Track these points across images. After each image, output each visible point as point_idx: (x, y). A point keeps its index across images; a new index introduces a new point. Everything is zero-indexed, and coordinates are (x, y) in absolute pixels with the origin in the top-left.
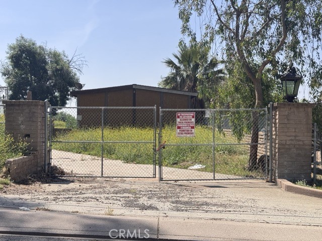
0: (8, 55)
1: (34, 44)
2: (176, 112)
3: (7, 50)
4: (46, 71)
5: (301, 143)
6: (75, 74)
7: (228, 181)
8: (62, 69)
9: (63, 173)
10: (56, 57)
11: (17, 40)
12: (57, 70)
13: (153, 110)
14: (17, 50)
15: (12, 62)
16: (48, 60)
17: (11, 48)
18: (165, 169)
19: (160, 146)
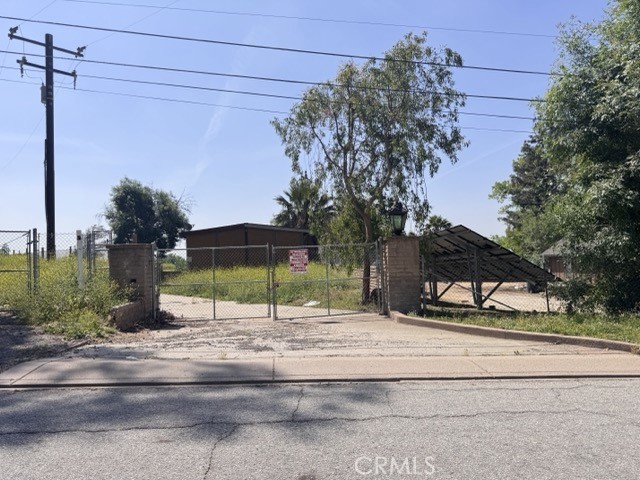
0: (112, 197)
1: (139, 185)
2: (288, 249)
3: (111, 193)
4: (152, 212)
5: (410, 275)
6: (184, 215)
7: (343, 316)
8: (169, 210)
9: (172, 318)
10: (163, 198)
11: (121, 182)
12: (164, 211)
13: (265, 248)
14: (121, 192)
15: (116, 204)
16: (155, 201)
17: (115, 190)
18: (280, 308)
19: (274, 285)
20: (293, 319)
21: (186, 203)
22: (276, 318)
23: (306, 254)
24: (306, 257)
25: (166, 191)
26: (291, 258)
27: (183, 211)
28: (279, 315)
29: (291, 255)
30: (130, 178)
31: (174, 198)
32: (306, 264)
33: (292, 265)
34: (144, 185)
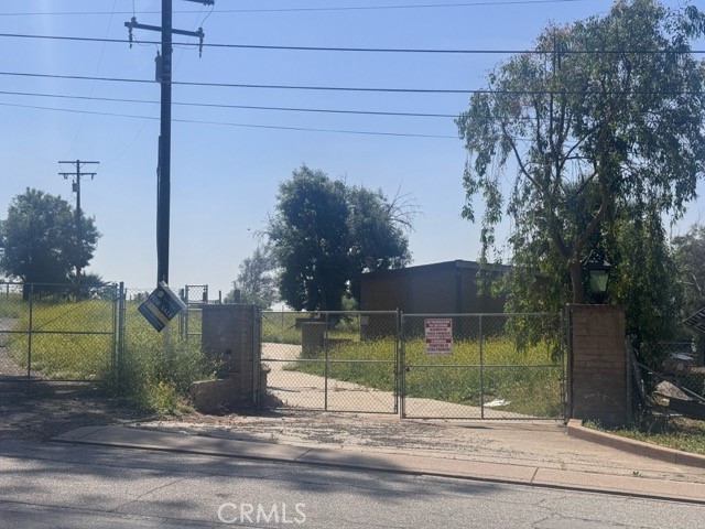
0: (279, 202)
1: (324, 180)
2: (423, 318)
3: (279, 193)
6: (400, 233)
11: (295, 174)
12: (364, 226)
13: (393, 315)
14: (294, 192)
15: (285, 214)
16: (351, 207)
17: (284, 189)
18: (409, 401)
19: (402, 367)
20: (428, 418)
21: (403, 210)
22: (404, 416)
23: (449, 326)
24: (449, 330)
26: (427, 330)
27: (397, 225)
28: (408, 412)
29: (428, 326)
30: (310, 168)
31: (385, 200)
32: (449, 341)
33: (429, 341)
34: (332, 178)
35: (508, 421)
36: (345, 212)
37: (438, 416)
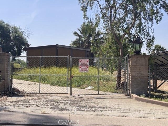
1: (3, 23)
2: (79, 59)
4: (10, 37)
5: (143, 75)
6: (26, 39)
7: (106, 95)
8: (18, 36)
10: (15, 30)
12: (16, 37)
13: (67, 58)
16: (11, 31)
18: (73, 89)
19: (70, 77)
20: (80, 95)
21: (27, 33)
22: (71, 94)
23: (88, 62)
25: (17, 26)
26: (80, 63)
27: (25, 37)
28: (73, 93)
29: (80, 62)
31: (21, 30)
32: (88, 67)
33: (80, 67)
35: (107, 95)
36: (9, 32)
37: (83, 94)
